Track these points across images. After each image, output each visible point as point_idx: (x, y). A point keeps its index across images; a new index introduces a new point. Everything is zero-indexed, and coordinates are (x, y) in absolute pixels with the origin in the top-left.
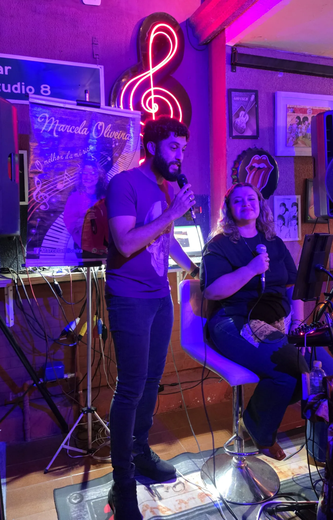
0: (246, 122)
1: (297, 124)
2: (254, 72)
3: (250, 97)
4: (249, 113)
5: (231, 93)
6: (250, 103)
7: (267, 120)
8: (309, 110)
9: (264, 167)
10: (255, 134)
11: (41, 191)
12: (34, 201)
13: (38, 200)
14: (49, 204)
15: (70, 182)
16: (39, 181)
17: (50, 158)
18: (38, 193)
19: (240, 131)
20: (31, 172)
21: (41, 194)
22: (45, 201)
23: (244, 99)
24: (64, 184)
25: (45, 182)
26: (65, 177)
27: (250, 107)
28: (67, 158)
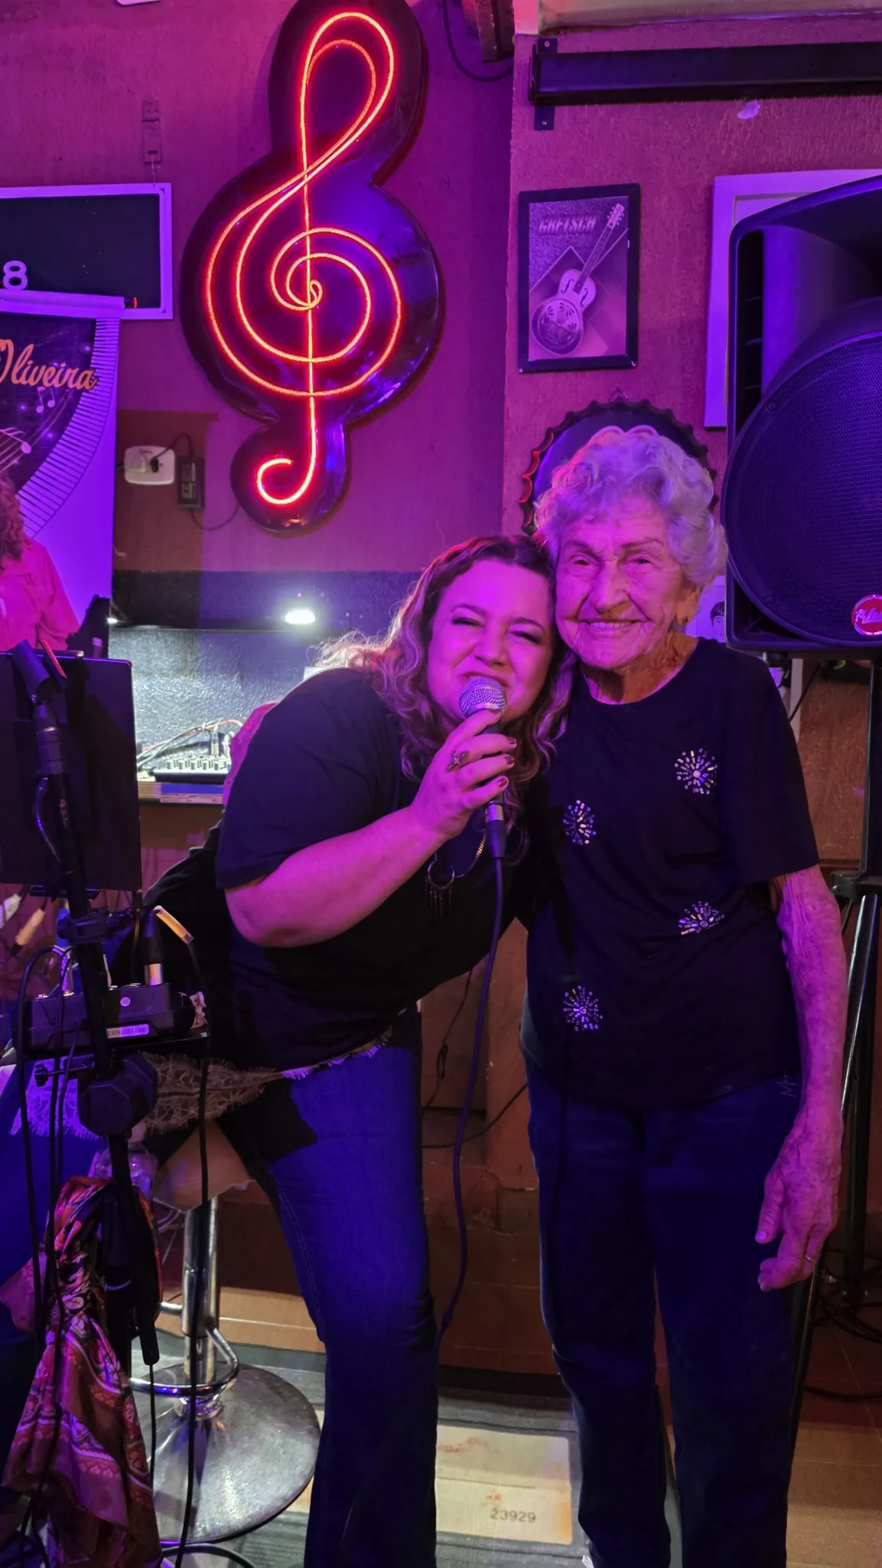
0: (585, 306)
2: (630, 118)
3: (607, 211)
5: (528, 207)
6: (606, 235)
7: (677, 292)
10: (622, 351)
19: (559, 345)
23: (581, 222)
27: (604, 252)
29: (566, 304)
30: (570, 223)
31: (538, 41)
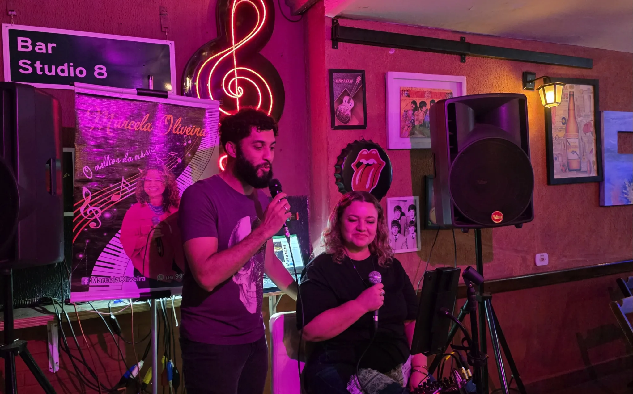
0: (351, 109)
1: (413, 110)
2: (361, 49)
3: (356, 78)
4: (355, 98)
5: (332, 74)
6: (356, 85)
7: (377, 105)
8: (428, 93)
9: (374, 163)
10: (363, 124)
11: (91, 204)
12: (82, 217)
13: (87, 216)
14: (101, 221)
15: (129, 191)
16: (88, 192)
17: (103, 162)
18: (87, 207)
19: (344, 120)
20: (78, 181)
21: (91, 208)
22: (97, 216)
23: (348, 81)
24: (121, 195)
25: (96, 192)
26: (123, 185)
27: (356, 91)
28: (124, 161)
29: (345, 107)
30: (345, 81)
31: (333, 20)
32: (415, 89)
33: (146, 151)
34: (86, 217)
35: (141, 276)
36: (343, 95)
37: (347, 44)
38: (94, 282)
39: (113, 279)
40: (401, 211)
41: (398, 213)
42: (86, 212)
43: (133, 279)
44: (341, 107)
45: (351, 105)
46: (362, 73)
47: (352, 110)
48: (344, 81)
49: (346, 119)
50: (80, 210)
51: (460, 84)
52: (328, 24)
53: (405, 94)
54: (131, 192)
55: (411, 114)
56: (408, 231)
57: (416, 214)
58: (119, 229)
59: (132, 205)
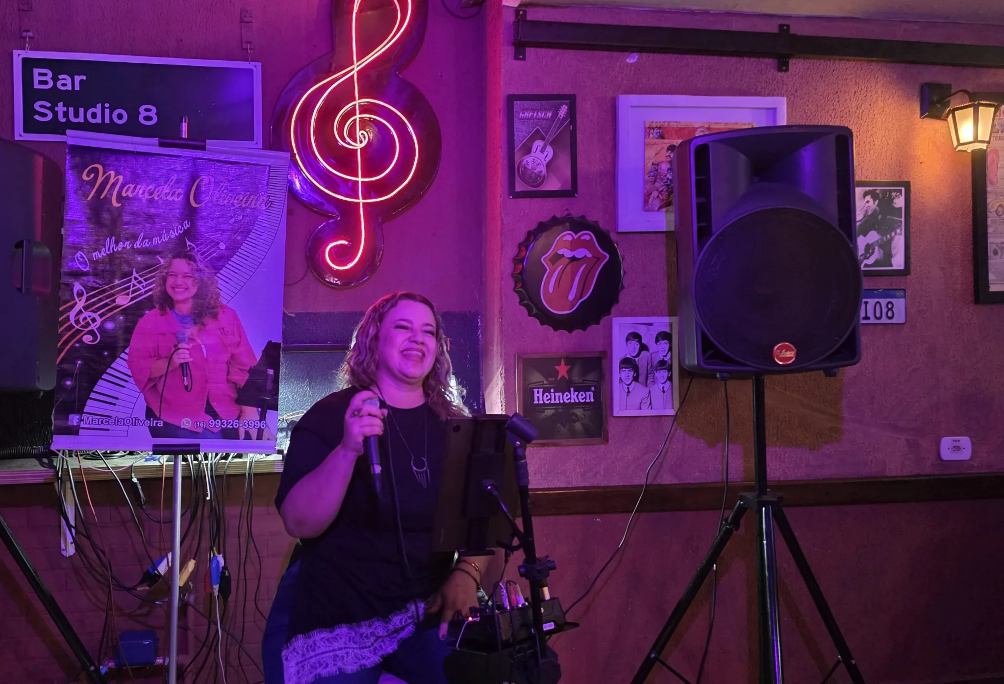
0: (547, 162)
2: (568, 59)
3: (557, 109)
4: (554, 143)
5: (513, 103)
6: (558, 121)
7: (598, 155)
8: (702, 131)
10: (569, 187)
11: (86, 308)
12: (71, 327)
13: (80, 325)
14: (99, 333)
15: (143, 291)
16: (81, 290)
17: (105, 247)
18: (80, 312)
19: (533, 182)
20: (67, 274)
21: (86, 314)
22: (94, 327)
23: (543, 114)
24: (131, 296)
25: (93, 291)
26: (133, 281)
27: (557, 131)
28: (137, 245)
29: (536, 159)
30: (537, 114)
31: (517, 11)
32: (675, 123)
33: (171, 231)
34: (77, 327)
35: (156, 418)
36: (532, 139)
37: (542, 51)
38: (88, 423)
39: (115, 420)
40: (640, 341)
41: (635, 345)
42: (79, 319)
43: (144, 423)
44: (529, 160)
45: (546, 156)
46: (571, 100)
47: (548, 165)
48: (535, 114)
49: (538, 179)
50: (69, 316)
51: (773, 112)
52: (510, 18)
53: (655, 134)
54: (146, 292)
55: (666, 169)
56: (654, 379)
57: (670, 349)
58: (126, 347)
59: (147, 312)
